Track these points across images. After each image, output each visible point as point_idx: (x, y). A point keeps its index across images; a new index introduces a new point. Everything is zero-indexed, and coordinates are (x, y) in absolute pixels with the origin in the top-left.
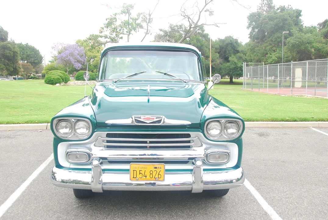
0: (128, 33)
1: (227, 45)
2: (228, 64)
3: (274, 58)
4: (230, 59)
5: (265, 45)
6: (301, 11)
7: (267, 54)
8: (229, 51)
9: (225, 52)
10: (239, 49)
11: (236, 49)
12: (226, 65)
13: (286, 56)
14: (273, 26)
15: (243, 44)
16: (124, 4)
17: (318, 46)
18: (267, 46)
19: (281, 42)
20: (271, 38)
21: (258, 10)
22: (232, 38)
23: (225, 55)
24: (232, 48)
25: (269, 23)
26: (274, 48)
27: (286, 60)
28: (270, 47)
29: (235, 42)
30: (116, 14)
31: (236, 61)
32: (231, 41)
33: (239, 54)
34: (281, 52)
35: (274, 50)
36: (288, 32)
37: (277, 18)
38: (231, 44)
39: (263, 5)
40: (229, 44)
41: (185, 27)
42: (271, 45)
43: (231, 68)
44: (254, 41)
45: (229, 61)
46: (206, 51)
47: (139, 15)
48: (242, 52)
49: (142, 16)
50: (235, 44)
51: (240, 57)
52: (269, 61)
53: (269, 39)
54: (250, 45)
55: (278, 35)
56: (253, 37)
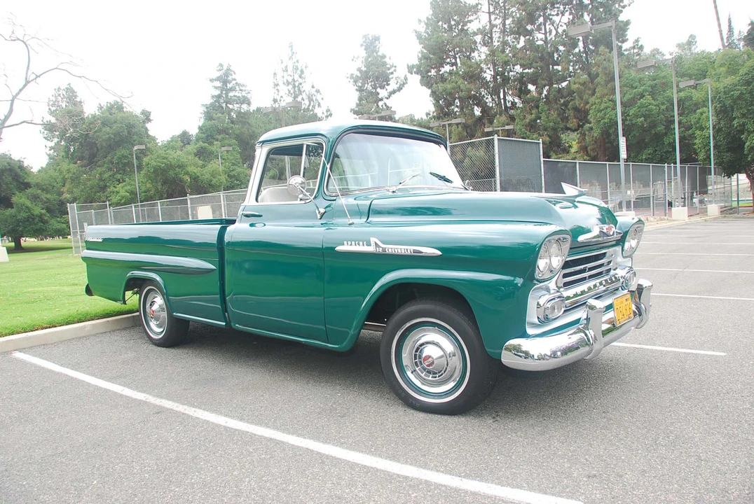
1: (2, 171)
2: (9, 211)
3: (123, 193)
4: (14, 199)
5: (99, 169)
6: (150, 113)
7: (105, 187)
8: (7, 184)
10: (30, 180)
11: (21, 180)
12: (6, 214)
13: (144, 189)
14: (112, 136)
15: (35, 170)
17: (195, 171)
18: (104, 172)
19: (130, 164)
20: (109, 158)
21: (51, 107)
22: (11, 159)
24: (13, 179)
25: (104, 129)
26: (119, 176)
27: (145, 196)
28: (110, 173)
29: (19, 167)
31: (28, 203)
32: (9, 164)
33: (29, 191)
34: (133, 183)
35: (119, 180)
36: (143, 147)
37: (115, 122)
38: (11, 170)
40: (6, 170)
42: (110, 169)
43: (19, 217)
44: (76, 163)
48: (38, 186)
50: (18, 170)
51: (35, 195)
52: (115, 199)
53: (106, 160)
54: (68, 171)
55: (124, 152)
56: (72, 155)
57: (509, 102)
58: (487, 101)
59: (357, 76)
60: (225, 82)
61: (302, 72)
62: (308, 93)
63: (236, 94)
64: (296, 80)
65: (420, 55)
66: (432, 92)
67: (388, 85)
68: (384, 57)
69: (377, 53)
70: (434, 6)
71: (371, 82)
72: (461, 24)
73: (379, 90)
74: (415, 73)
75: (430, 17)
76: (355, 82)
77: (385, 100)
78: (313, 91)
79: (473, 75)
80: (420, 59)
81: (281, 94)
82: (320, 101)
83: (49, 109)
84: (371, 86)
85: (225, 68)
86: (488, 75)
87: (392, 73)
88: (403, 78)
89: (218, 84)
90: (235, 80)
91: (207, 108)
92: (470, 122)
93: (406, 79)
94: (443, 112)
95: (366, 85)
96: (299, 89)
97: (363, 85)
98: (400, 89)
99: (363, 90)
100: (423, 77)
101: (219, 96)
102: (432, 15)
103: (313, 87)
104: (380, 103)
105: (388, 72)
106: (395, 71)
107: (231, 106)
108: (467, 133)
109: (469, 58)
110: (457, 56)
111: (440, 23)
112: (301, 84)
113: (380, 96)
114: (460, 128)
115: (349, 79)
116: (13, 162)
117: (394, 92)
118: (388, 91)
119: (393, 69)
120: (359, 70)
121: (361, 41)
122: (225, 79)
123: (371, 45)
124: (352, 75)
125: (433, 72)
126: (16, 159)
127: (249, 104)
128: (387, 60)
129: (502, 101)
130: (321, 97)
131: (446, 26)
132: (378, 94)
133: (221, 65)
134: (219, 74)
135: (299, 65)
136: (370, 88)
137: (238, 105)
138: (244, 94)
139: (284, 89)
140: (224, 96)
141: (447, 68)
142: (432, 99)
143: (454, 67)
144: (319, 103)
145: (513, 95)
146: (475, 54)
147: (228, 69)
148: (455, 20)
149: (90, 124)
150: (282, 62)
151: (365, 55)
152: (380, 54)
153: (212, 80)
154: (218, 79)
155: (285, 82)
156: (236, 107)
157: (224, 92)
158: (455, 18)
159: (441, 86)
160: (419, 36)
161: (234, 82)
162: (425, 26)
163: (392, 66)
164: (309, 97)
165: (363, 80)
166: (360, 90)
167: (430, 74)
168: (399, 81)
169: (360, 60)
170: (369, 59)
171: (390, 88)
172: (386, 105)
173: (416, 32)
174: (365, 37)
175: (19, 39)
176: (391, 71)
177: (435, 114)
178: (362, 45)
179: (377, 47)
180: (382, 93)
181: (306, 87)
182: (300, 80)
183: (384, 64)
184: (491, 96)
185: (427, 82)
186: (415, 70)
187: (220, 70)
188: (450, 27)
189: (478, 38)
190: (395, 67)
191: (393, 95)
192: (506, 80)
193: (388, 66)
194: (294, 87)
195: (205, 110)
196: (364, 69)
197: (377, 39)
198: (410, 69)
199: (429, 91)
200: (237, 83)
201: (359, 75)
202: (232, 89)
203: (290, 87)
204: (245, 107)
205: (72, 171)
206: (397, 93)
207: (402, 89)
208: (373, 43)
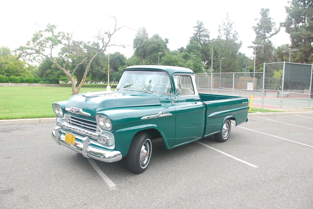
0: (51, 47)
1: (117, 58)
2: (117, 73)
4: (119, 69)
5: (146, 60)
6: (168, 40)
8: (117, 63)
9: (115, 63)
10: (125, 62)
11: (122, 62)
12: (116, 74)
14: (152, 48)
15: (127, 58)
16: (49, 24)
17: (181, 64)
18: (148, 62)
19: (157, 59)
20: (150, 56)
22: (120, 54)
23: (114, 66)
24: (119, 61)
25: (149, 45)
26: (153, 64)
28: (150, 62)
29: (122, 57)
30: (40, 32)
32: (119, 56)
36: (162, 53)
37: (154, 43)
38: (119, 58)
39: (140, 32)
41: (85, 43)
42: (150, 61)
43: (119, 75)
44: (138, 57)
45: (117, 71)
46: (101, 62)
47: (59, 33)
48: (127, 64)
49: (61, 34)
50: (122, 58)
53: (149, 57)
54: (135, 60)
55: (156, 54)
56: (138, 54)
59: (257, 27)
60: (199, 28)
61: (231, 25)
62: (233, 34)
63: (204, 33)
64: (228, 28)
65: (287, 18)
66: (291, 35)
67: (271, 31)
68: (270, 18)
69: (267, 17)
71: (263, 30)
72: (311, 2)
73: (266, 34)
74: (283, 26)
76: (255, 30)
77: (269, 38)
78: (235, 33)
80: (287, 20)
81: (221, 34)
82: (238, 38)
83: (136, 36)
84: (263, 31)
85: (200, 23)
87: (273, 26)
88: (278, 28)
89: (197, 29)
90: (203, 27)
91: (191, 38)
92: (307, 50)
94: (295, 45)
95: (260, 31)
96: (229, 33)
97: (259, 31)
98: (276, 33)
99: (259, 34)
100: (287, 28)
101: (197, 34)
103: (235, 32)
104: (266, 40)
105: (271, 25)
106: (275, 25)
107: (201, 38)
108: (305, 55)
110: (306, 18)
111: (299, 3)
112: (230, 30)
113: (266, 36)
114: (301, 53)
115: (253, 28)
116: (120, 55)
117: (273, 35)
118: (270, 34)
119: (274, 24)
120: (258, 24)
122: (199, 27)
123: (264, 13)
124: (254, 26)
125: (293, 26)
126: (122, 54)
127: (208, 37)
128: (271, 20)
130: (238, 36)
131: (302, 4)
132: (266, 35)
133: (198, 21)
134: (197, 25)
135: (230, 22)
136: (262, 32)
137: (204, 38)
138: (207, 33)
139: (223, 32)
140: (199, 34)
141: (301, 24)
142: (290, 38)
143: (304, 24)
144: (237, 39)
147: (201, 23)
149: (145, 43)
150: (223, 21)
151: (261, 18)
152: (268, 17)
153: (194, 27)
154: (196, 27)
155: (224, 29)
156: (203, 38)
157: (199, 32)
159: (295, 33)
160: (288, 10)
161: (203, 28)
162: (291, 4)
163: (273, 23)
164: (233, 36)
165: (259, 28)
166: (257, 33)
167: (290, 27)
168: (276, 30)
169: (259, 20)
171: (271, 33)
172: (269, 40)
173: (286, 7)
174: (262, 9)
175: (113, 17)
176: (273, 25)
177: (291, 46)
178: (260, 13)
179: (267, 14)
180: (268, 35)
181: (232, 32)
182: (230, 29)
183: (270, 22)
185: (288, 31)
186: (283, 25)
187: (198, 23)
188: (305, 4)
191: (272, 36)
193: (272, 23)
194: (227, 31)
195: (190, 39)
196: (260, 24)
197: (268, 10)
198: (281, 25)
199: (289, 35)
200: (204, 29)
201: (257, 26)
202: (202, 31)
203: (226, 31)
204: (207, 39)
205: (137, 60)
206: (275, 35)
207: (277, 33)
208: (265, 12)
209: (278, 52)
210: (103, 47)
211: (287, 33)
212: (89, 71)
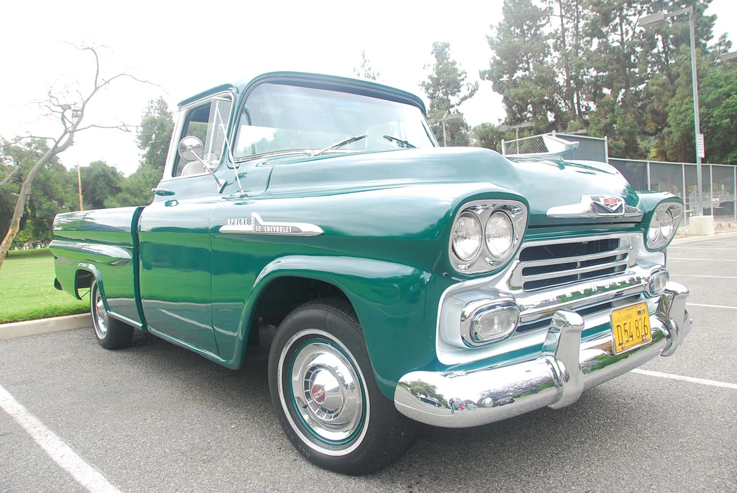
1: (97, 177)
4: (106, 203)
8: (101, 189)
9: (94, 190)
10: (121, 185)
11: (114, 185)
15: (126, 176)
21: (144, 118)
22: (106, 166)
23: (94, 198)
24: (106, 184)
29: (112, 173)
32: (104, 170)
33: (120, 195)
38: (104, 176)
39: (152, 110)
40: (101, 175)
44: (157, 168)
46: (57, 189)
48: (128, 190)
50: (112, 176)
51: (124, 199)
54: (150, 175)
56: (154, 161)
57: (583, 106)
58: (560, 106)
59: (428, 84)
65: (492, 62)
66: (505, 97)
67: (459, 91)
68: (454, 63)
69: (447, 60)
70: (506, 11)
71: (443, 88)
72: (534, 29)
73: (450, 97)
74: (487, 79)
75: (502, 22)
76: (427, 89)
77: (457, 107)
79: (546, 80)
80: (492, 65)
84: (442, 93)
86: (561, 79)
87: (463, 80)
88: (474, 84)
93: (477, 85)
94: (515, 118)
95: (438, 92)
97: (435, 92)
98: (471, 95)
99: (435, 98)
100: (495, 83)
102: (504, 20)
104: (452, 110)
105: (459, 78)
106: (466, 77)
109: (542, 63)
110: (530, 61)
111: (512, 28)
113: (452, 103)
114: (532, 133)
115: (421, 87)
116: (107, 168)
117: (465, 98)
118: (460, 97)
119: (464, 75)
120: (430, 77)
121: (432, 49)
123: (440, 53)
124: (424, 82)
125: (505, 78)
126: (110, 166)
128: (457, 66)
129: (576, 106)
131: (518, 31)
132: (450, 100)
135: (371, 73)
136: (441, 95)
141: (520, 74)
142: (504, 105)
143: (527, 72)
145: (588, 99)
146: (548, 59)
148: (526, 24)
150: (355, 70)
151: (436, 62)
152: (450, 61)
158: (528, 22)
159: (513, 91)
160: (491, 43)
162: (497, 31)
163: (462, 73)
165: (434, 87)
166: (432, 97)
167: (501, 80)
168: (471, 87)
169: (432, 67)
170: (440, 66)
171: (461, 95)
172: (457, 111)
173: (488, 38)
174: (435, 44)
175: (89, 48)
176: (462, 77)
177: (507, 120)
178: (432, 53)
179: (448, 54)
180: (454, 100)
183: (455, 70)
184: (564, 101)
185: (498, 87)
186: (487, 75)
188: (522, 31)
189: (551, 42)
190: (466, 73)
191: (464, 102)
192: (580, 84)
193: (459, 72)
196: (435, 76)
197: (447, 46)
198: (482, 75)
201: (431, 83)
205: (153, 175)
206: (469, 99)
207: (473, 95)
208: (443, 50)
209: (483, 136)
210: (66, 132)
211: (496, 93)
212: (28, 203)
